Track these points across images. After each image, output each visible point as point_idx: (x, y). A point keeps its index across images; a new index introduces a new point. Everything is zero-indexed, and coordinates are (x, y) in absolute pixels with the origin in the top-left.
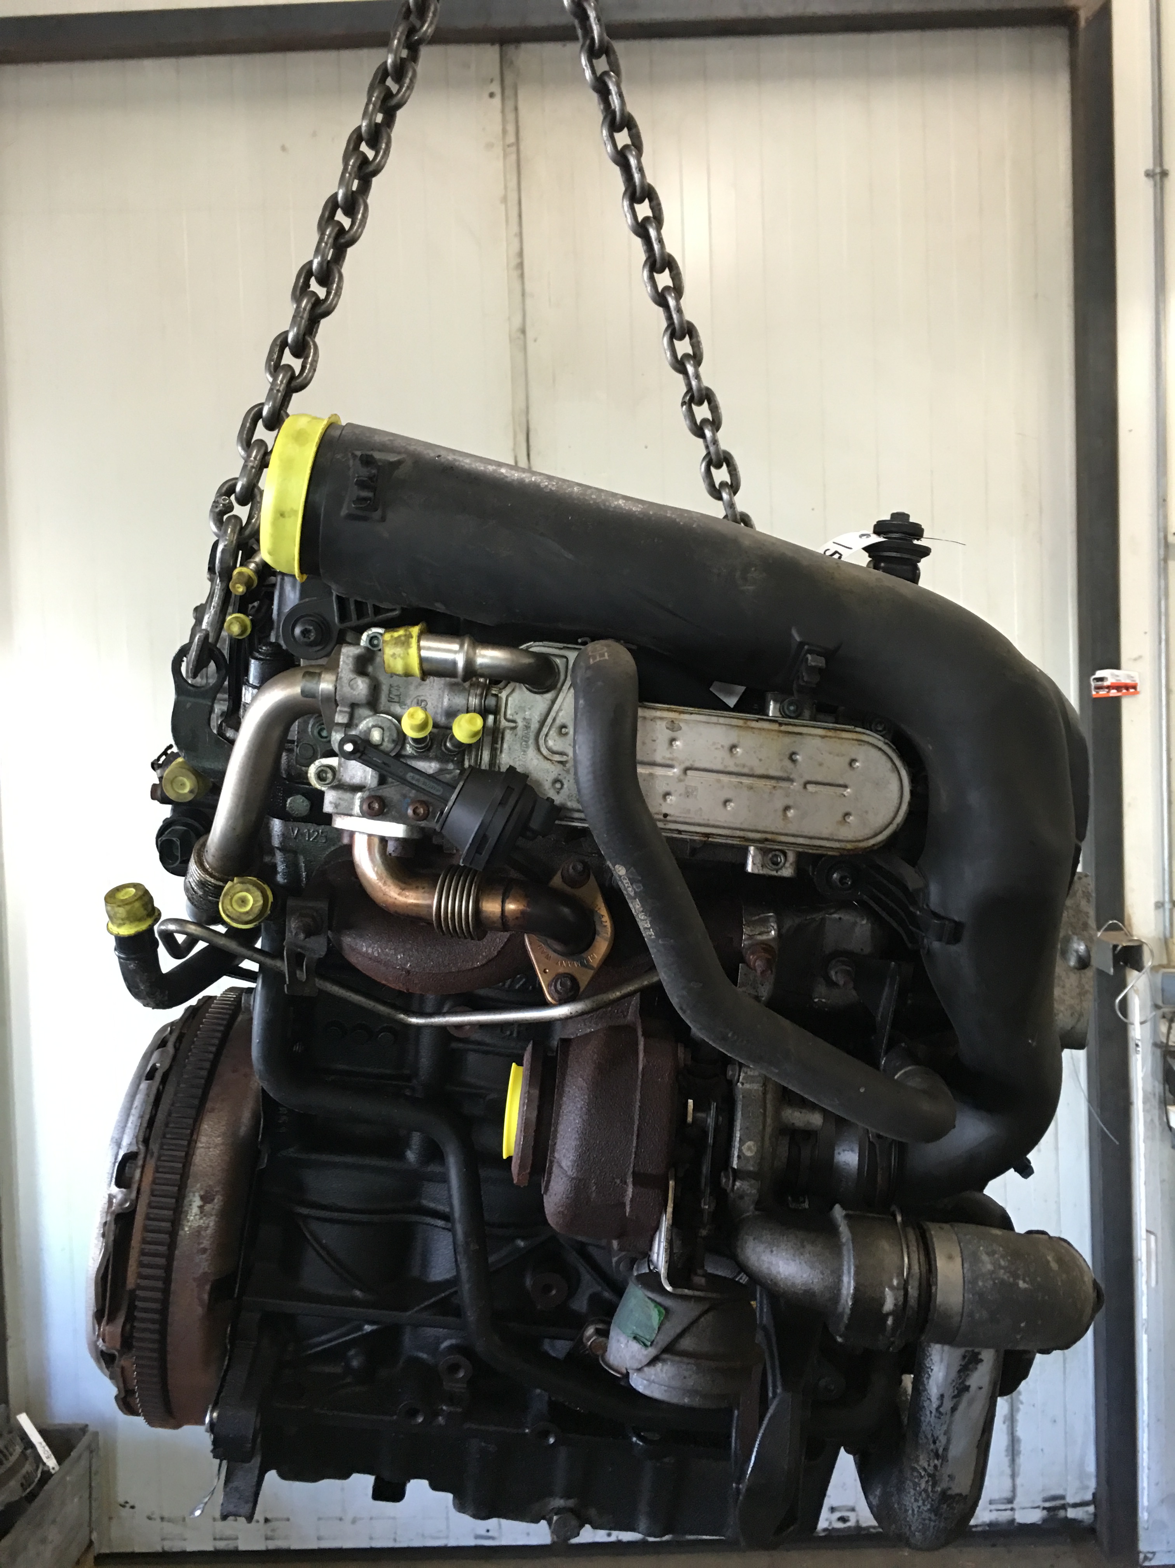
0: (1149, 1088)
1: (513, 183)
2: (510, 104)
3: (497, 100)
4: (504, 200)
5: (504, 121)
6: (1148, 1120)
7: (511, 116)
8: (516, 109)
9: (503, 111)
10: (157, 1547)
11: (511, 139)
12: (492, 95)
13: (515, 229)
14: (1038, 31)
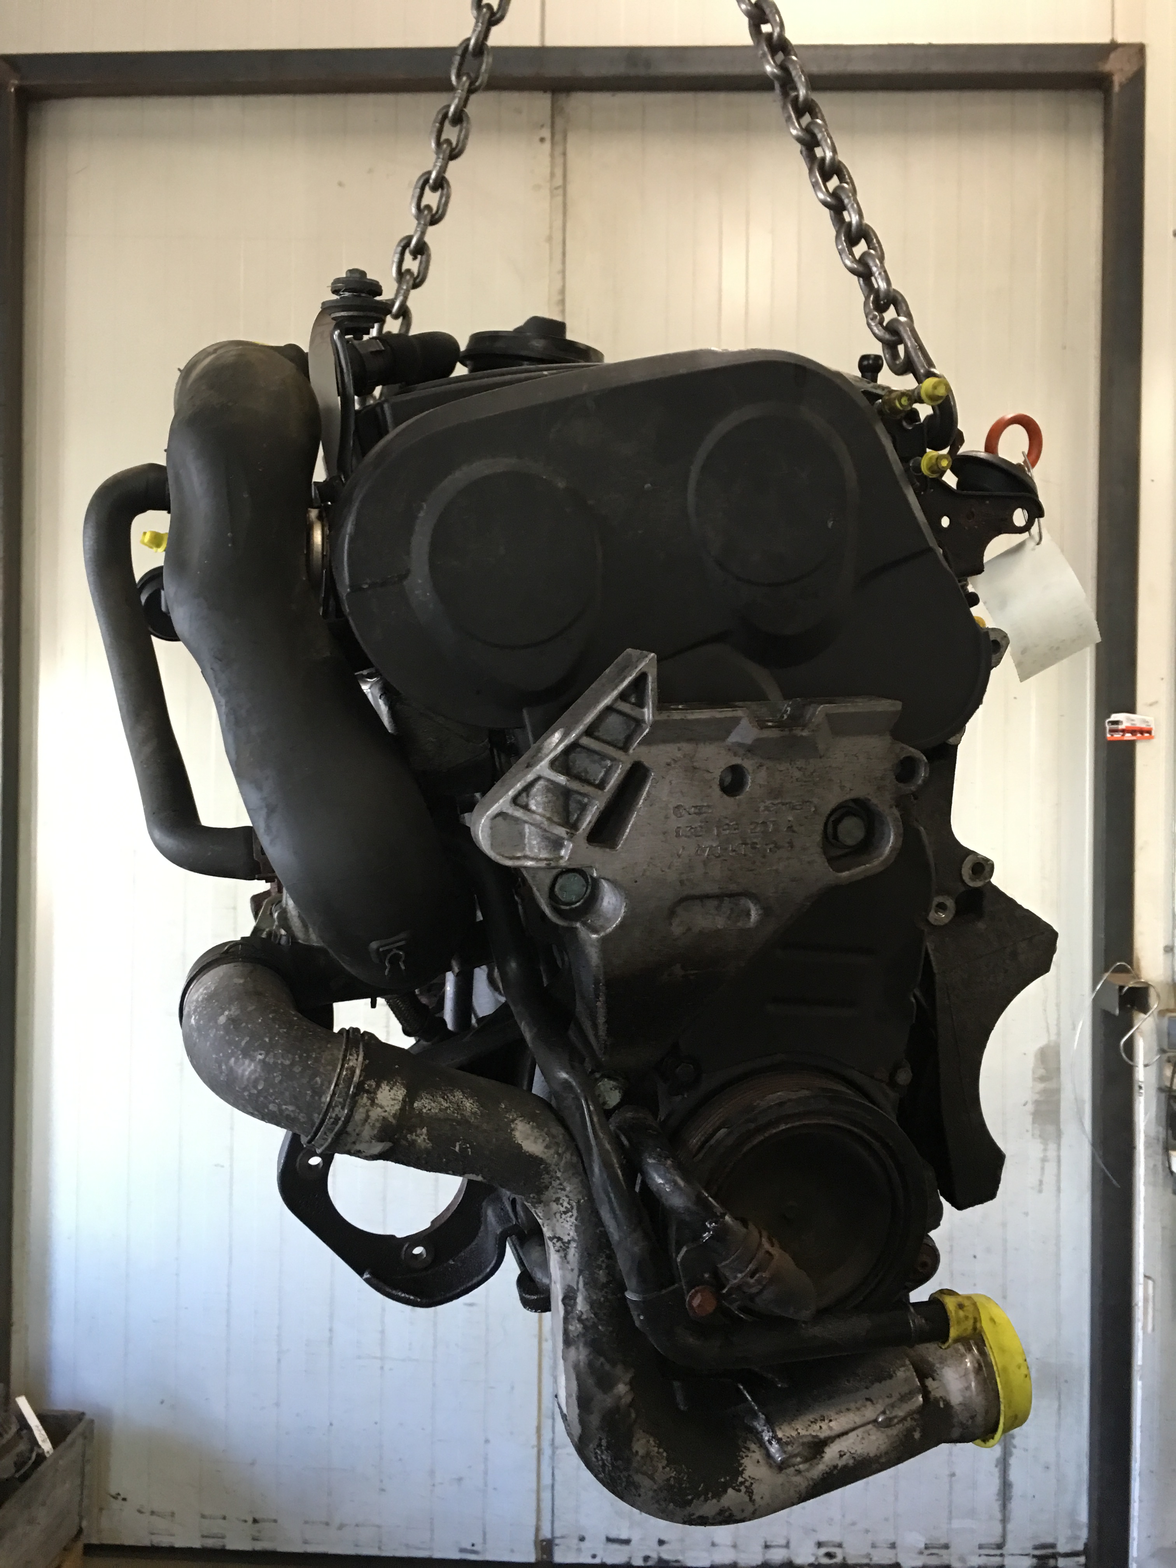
0: (1153, 1133)
1: (559, 223)
2: (559, 149)
3: (547, 145)
4: (550, 239)
5: (553, 165)
6: (1151, 1166)
7: (559, 160)
8: (564, 154)
9: (552, 156)
10: (145, 1541)
11: (559, 181)
12: (542, 140)
13: (559, 266)
14: (1073, 95)
